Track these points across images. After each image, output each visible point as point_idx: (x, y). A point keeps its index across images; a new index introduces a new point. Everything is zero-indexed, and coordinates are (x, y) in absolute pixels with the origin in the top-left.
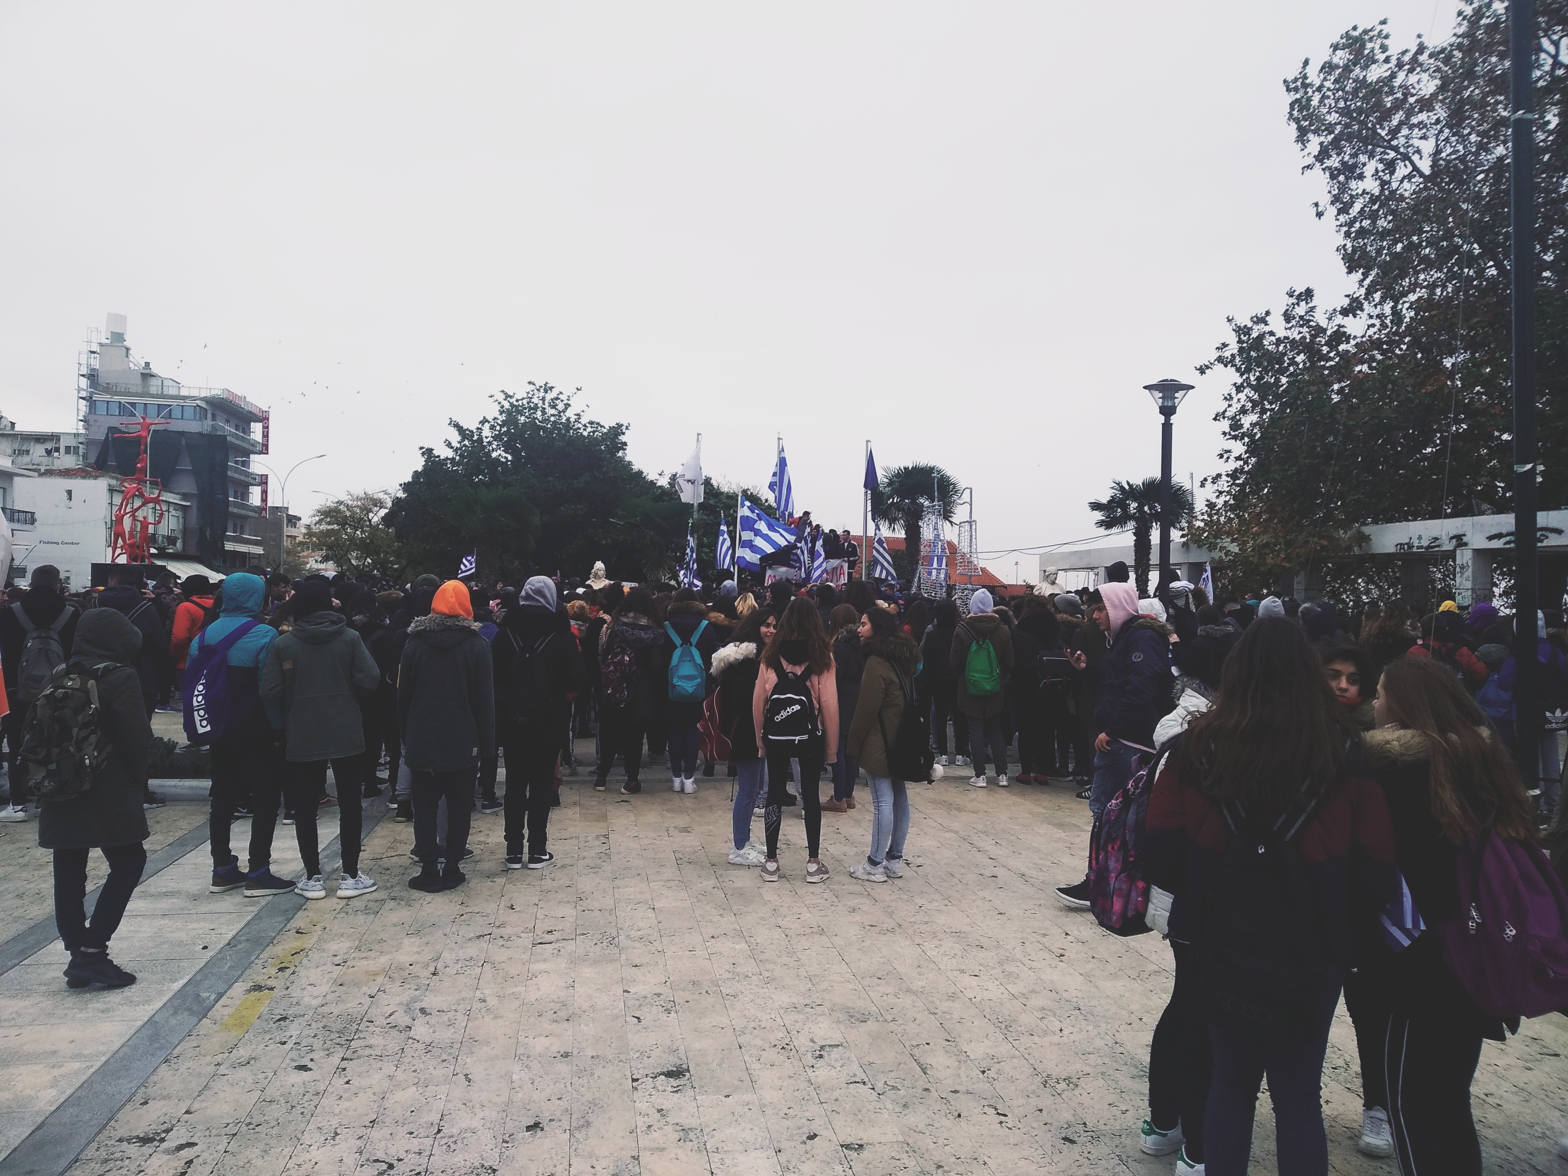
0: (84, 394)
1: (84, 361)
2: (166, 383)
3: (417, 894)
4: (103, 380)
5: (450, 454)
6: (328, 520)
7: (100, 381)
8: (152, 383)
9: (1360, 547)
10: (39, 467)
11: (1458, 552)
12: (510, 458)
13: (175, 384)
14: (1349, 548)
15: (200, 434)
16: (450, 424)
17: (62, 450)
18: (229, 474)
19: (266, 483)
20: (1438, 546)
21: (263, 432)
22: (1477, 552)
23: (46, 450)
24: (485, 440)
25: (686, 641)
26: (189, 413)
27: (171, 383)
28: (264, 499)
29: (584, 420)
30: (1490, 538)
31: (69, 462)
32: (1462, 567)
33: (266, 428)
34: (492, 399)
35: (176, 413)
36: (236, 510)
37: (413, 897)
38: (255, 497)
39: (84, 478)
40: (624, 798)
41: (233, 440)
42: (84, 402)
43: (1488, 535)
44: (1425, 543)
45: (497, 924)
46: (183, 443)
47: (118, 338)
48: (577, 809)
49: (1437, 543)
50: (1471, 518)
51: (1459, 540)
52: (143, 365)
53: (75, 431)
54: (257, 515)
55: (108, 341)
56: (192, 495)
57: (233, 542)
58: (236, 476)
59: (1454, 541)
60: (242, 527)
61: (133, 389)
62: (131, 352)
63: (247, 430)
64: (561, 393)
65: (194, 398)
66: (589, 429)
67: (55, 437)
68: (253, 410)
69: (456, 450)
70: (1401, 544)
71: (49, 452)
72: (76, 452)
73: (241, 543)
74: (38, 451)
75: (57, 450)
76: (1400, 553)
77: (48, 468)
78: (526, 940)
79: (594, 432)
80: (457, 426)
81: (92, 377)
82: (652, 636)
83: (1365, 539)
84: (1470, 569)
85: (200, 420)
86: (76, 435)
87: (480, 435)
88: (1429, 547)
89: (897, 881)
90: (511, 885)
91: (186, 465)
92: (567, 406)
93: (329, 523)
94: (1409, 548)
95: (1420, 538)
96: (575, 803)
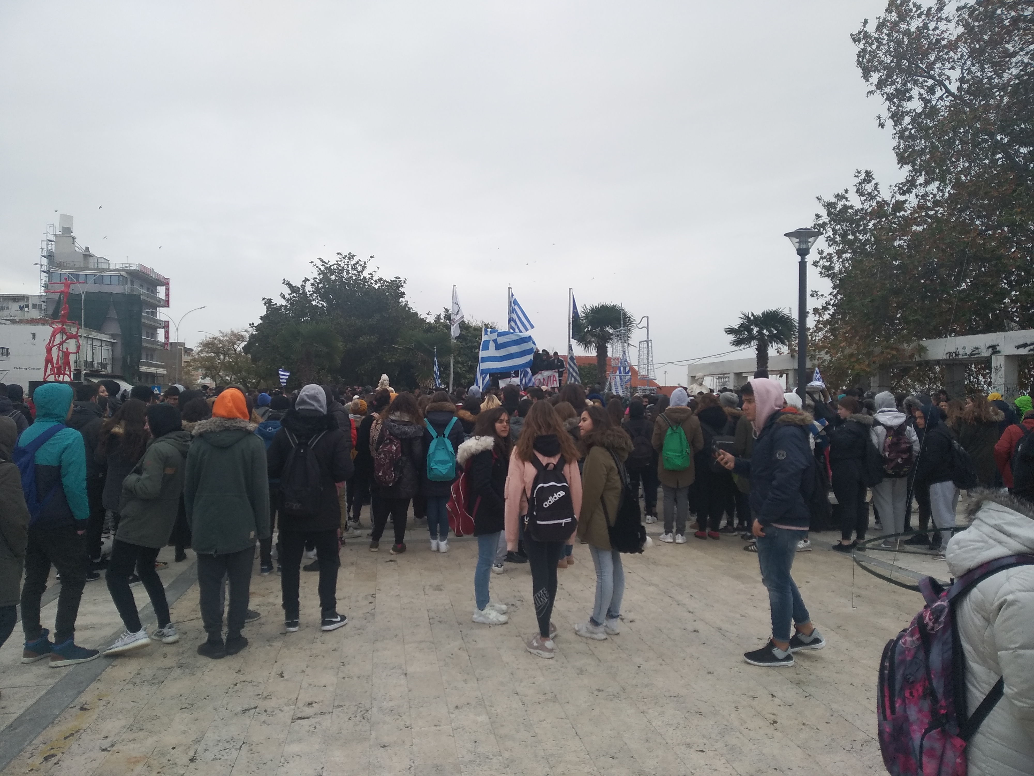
0: (44, 268)
1: (44, 246)
2: (99, 261)
3: (203, 660)
4: (57, 259)
5: (284, 303)
6: (207, 349)
7: (55, 259)
8: (90, 261)
9: (920, 355)
10: (15, 318)
11: (993, 358)
12: (325, 304)
13: (106, 261)
14: (912, 356)
15: (123, 294)
16: (283, 283)
17: (31, 306)
18: (143, 320)
19: (168, 327)
20: (979, 354)
21: (166, 293)
22: (1007, 357)
23: (20, 306)
24: (308, 293)
25: (440, 433)
26: (115, 281)
27: (103, 261)
28: (167, 338)
29: (376, 278)
30: (1018, 347)
31: (36, 314)
32: (997, 369)
33: (167, 290)
34: (312, 264)
35: (107, 281)
36: (147, 345)
37: (198, 664)
38: (161, 335)
39: (44, 324)
40: (392, 557)
41: (145, 298)
42: (45, 274)
43: (1017, 345)
44: (968, 352)
45: (265, 694)
46: (112, 301)
47: (67, 231)
48: (353, 569)
49: (977, 351)
50: (1003, 333)
51: (994, 349)
52: (85, 249)
53: (39, 294)
54: (162, 348)
55: (60, 233)
56: (118, 335)
57: (146, 366)
58: (147, 322)
59: (990, 350)
60: (152, 356)
61: (77, 265)
62: (76, 240)
63: (155, 291)
64: (360, 260)
65: (118, 270)
66: (379, 285)
67: (25, 298)
68: (158, 278)
69: (288, 300)
70: (950, 353)
71: (21, 308)
72: (40, 308)
73: (151, 367)
74: (14, 307)
75: (27, 306)
76: (949, 360)
77: (21, 318)
78: (286, 715)
79: (382, 286)
80: (289, 285)
81: (50, 257)
82: (414, 429)
83: (922, 349)
84: (1003, 370)
85: (123, 285)
86: (40, 296)
87: (304, 290)
88: (971, 354)
89: (615, 638)
90: (285, 650)
91: (113, 315)
92: (364, 268)
93: (207, 352)
94: (956, 355)
95: (964, 348)
96: (352, 564)
